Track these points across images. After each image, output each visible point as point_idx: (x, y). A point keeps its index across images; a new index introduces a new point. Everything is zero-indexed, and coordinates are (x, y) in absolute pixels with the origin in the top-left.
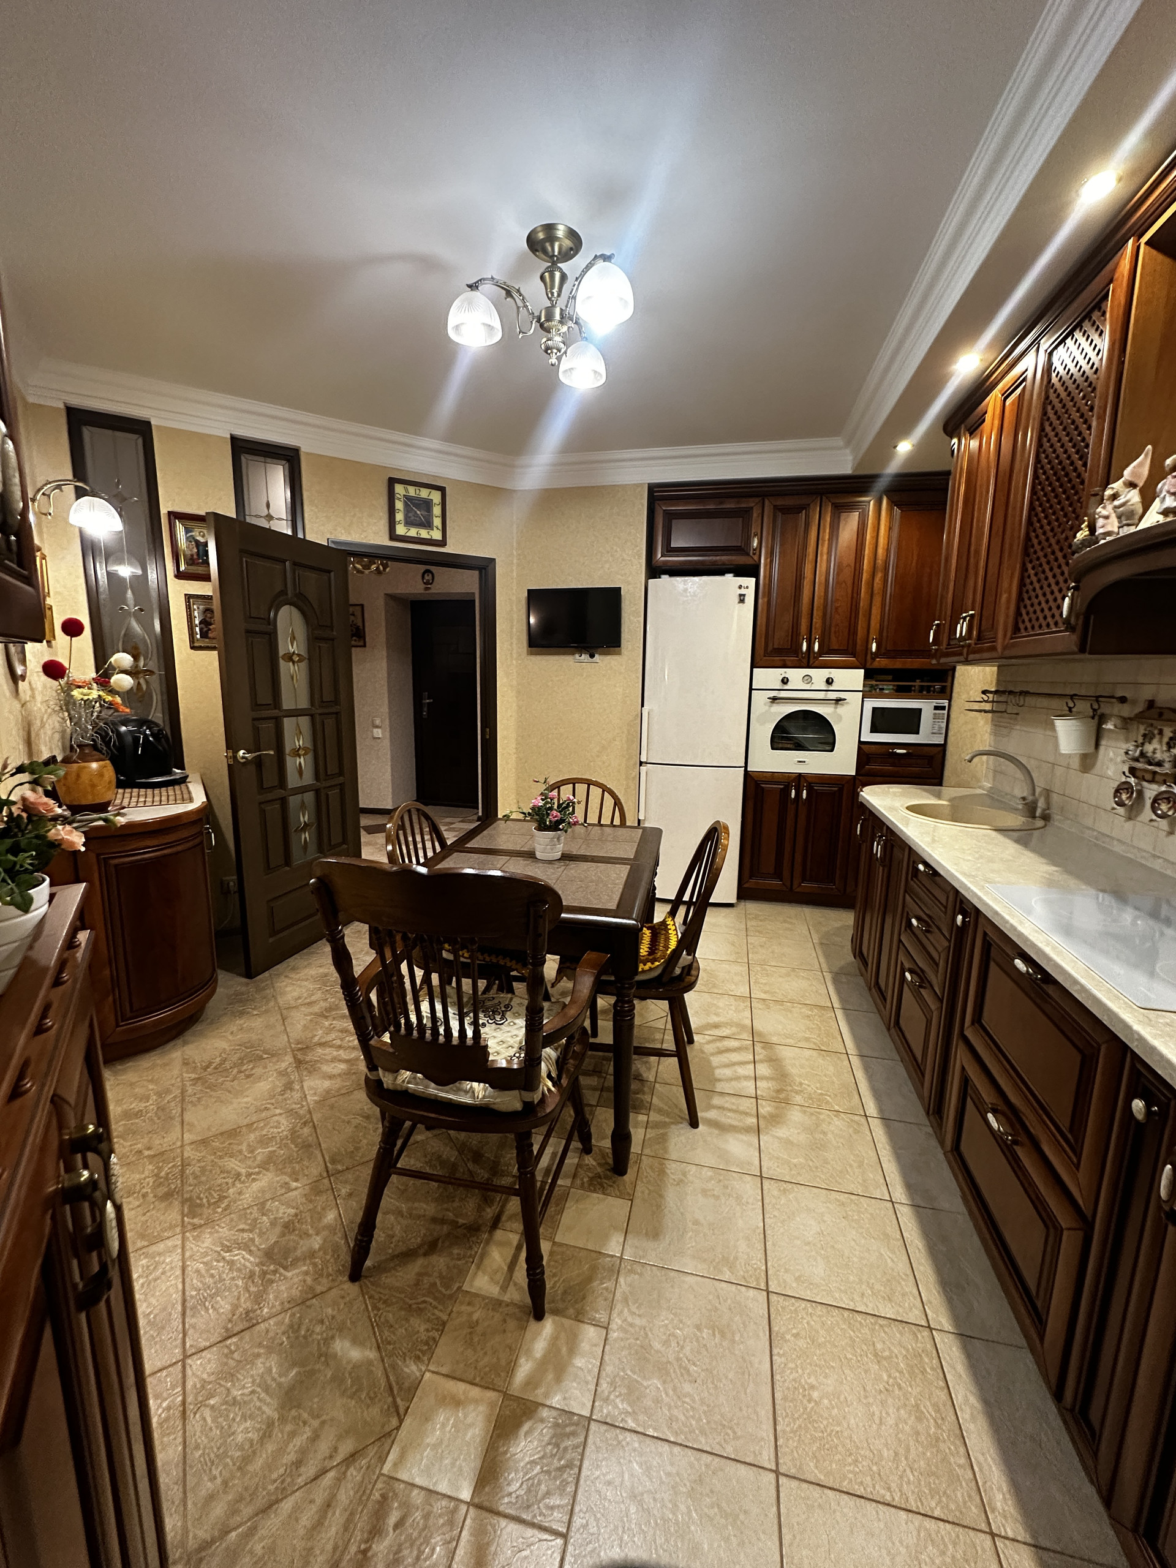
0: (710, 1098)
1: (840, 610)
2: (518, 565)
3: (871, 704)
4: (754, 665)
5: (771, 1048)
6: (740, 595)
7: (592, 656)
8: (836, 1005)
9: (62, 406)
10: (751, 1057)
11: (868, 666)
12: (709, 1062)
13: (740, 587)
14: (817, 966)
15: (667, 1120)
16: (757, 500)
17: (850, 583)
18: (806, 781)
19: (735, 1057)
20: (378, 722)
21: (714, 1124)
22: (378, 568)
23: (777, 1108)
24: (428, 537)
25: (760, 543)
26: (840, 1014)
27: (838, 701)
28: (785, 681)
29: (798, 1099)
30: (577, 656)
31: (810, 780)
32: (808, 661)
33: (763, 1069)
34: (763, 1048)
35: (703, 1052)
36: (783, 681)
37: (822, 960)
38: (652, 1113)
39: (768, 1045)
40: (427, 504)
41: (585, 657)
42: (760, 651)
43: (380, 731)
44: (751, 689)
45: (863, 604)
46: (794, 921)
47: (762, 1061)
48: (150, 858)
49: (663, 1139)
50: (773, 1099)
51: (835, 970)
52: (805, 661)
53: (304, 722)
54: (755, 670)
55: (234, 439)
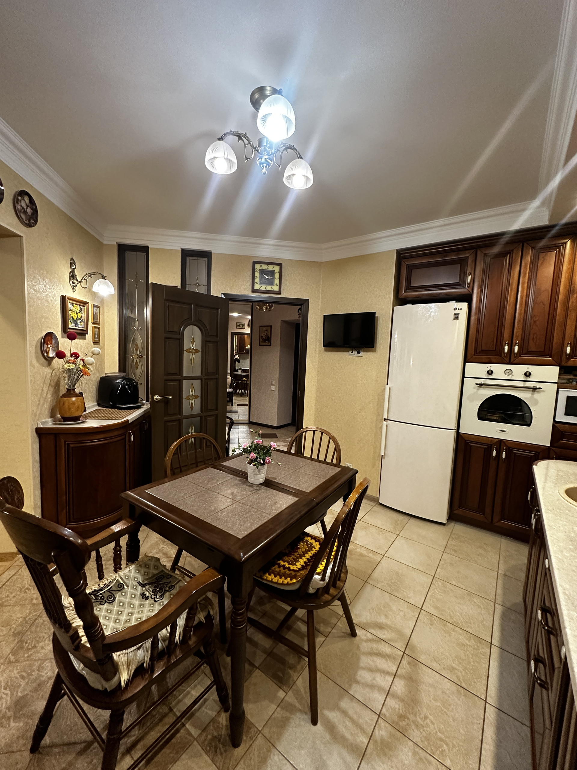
0: (341, 698)
1: (538, 323)
2: (322, 302)
3: (564, 394)
4: (467, 360)
5: (415, 665)
6: (455, 314)
7: (359, 353)
8: (495, 642)
9: (116, 244)
10: (395, 669)
11: (563, 364)
12: (358, 659)
13: (455, 309)
14: (492, 597)
15: (297, 705)
16: (472, 251)
17: (547, 303)
18: (506, 446)
19: (381, 664)
20: (273, 382)
21: (331, 728)
22: (266, 308)
23: (391, 735)
24: (271, 290)
25: (473, 280)
26: (495, 651)
27: (534, 389)
28: (490, 373)
29: (416, 735)
30: (350, 352)
31: (510, 445)
32: (510, 359)
33: (399, 687)
34: (409, 663)
35: (358, 647)
36: (488, 372)
37: (499, 591)
38: (290, 693)
39: (415, 662)
40: (272, 273)
41: (355, 353)
42: (471, 351)
43: (274, 387)
44: (463, 377)
45: (559, 317)
46: (489, 549)
47: (402, 677)
48: (97, 444)
49: (283, 724)
50: (393, 725)
51: (508, 605)
52: (507, 360)
53: (197, 383)
54: (467, 364)
55: (183, 250)
